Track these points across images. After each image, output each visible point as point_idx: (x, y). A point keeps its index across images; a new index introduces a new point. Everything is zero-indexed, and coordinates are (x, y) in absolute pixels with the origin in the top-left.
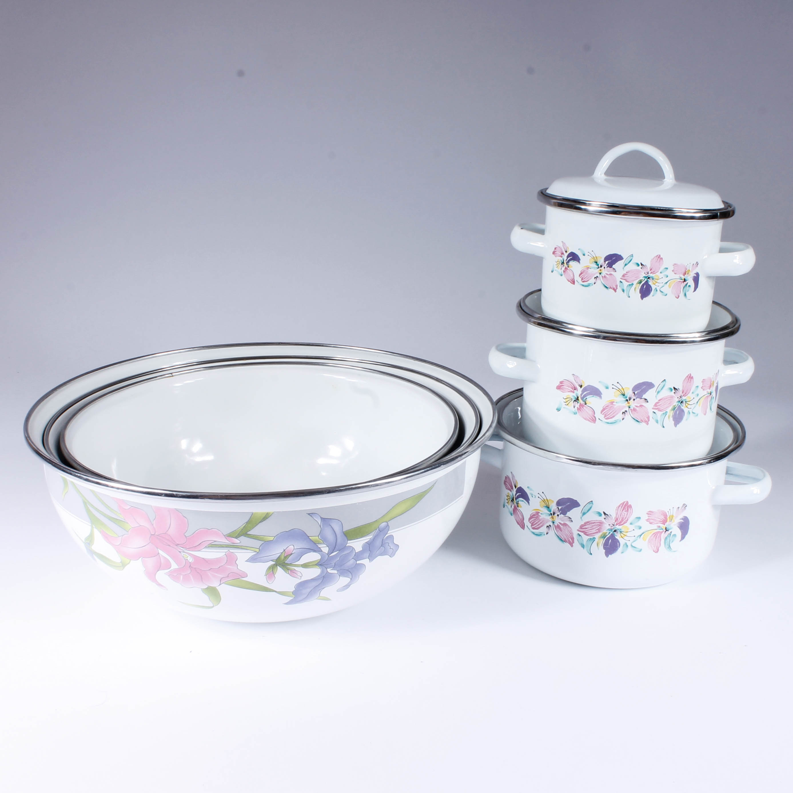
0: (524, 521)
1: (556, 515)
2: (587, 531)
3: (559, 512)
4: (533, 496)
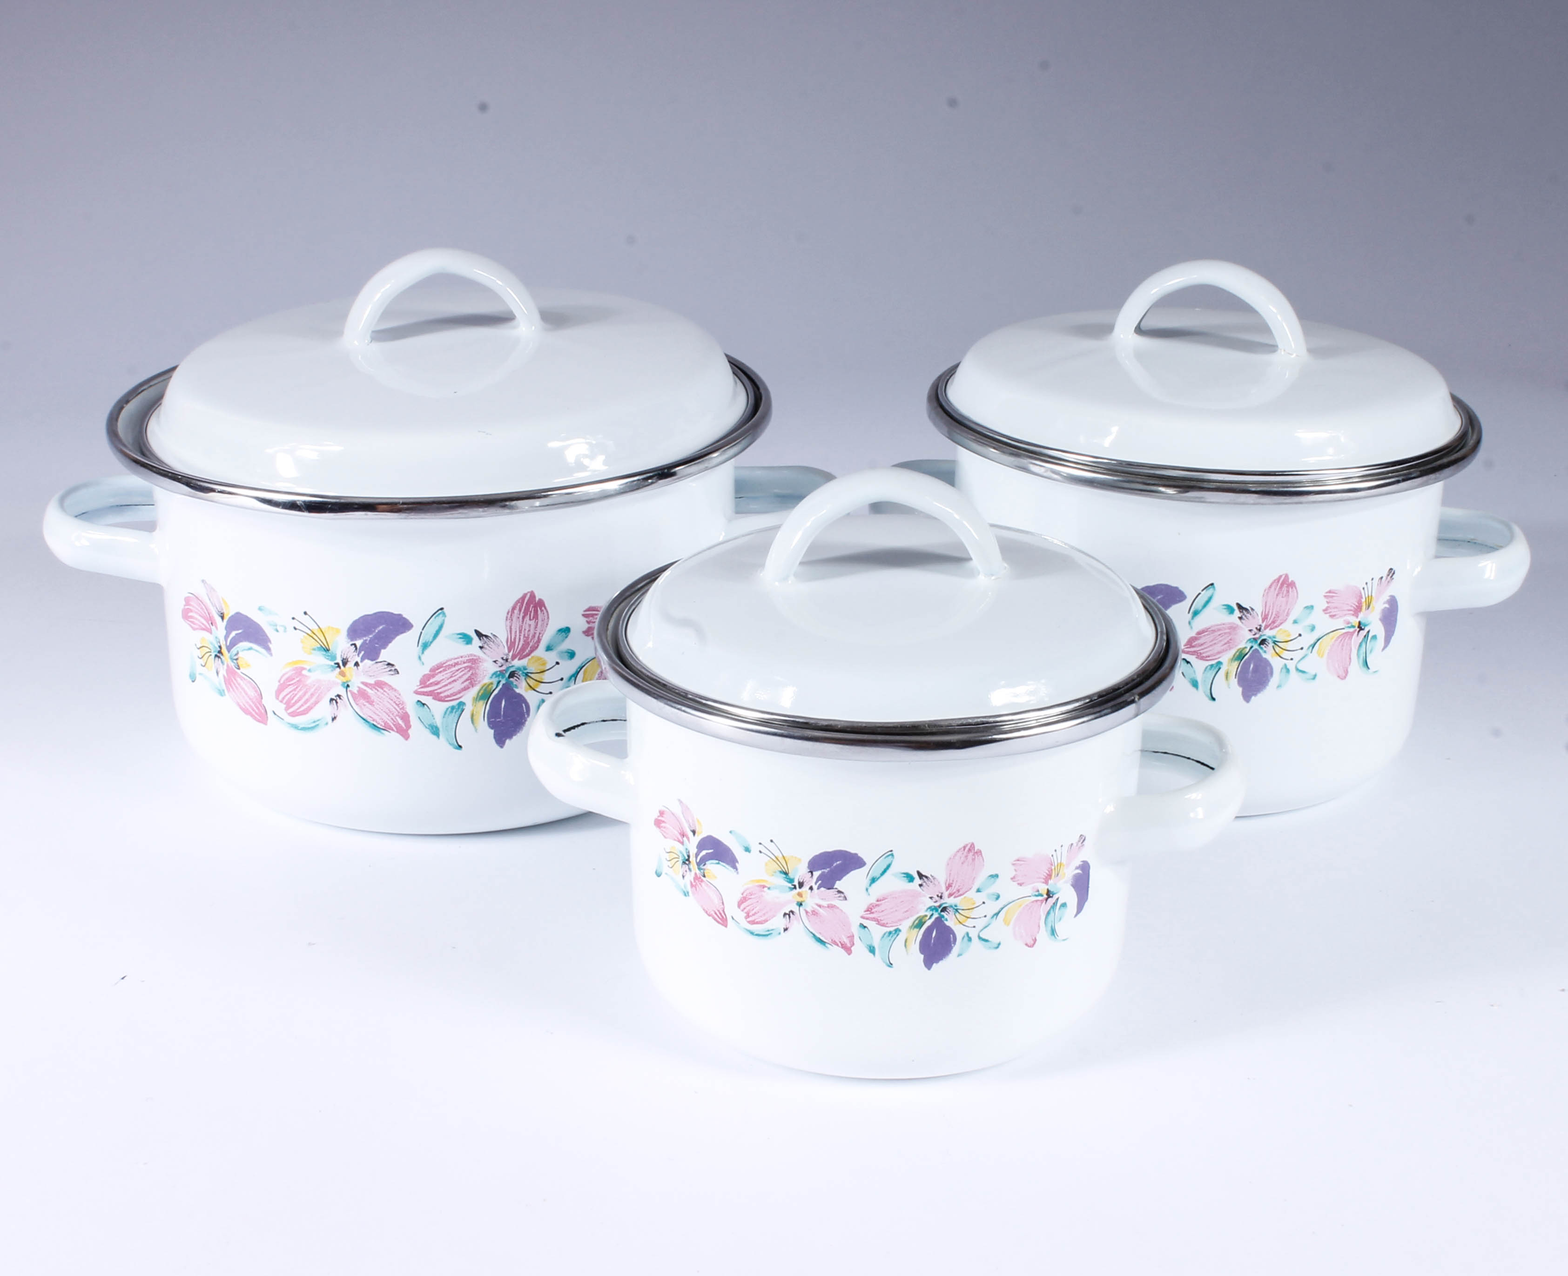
0: (264, 702)
1: (351, 665)
2: (439, 691)
3: (358, 655)
4: (278, 628)
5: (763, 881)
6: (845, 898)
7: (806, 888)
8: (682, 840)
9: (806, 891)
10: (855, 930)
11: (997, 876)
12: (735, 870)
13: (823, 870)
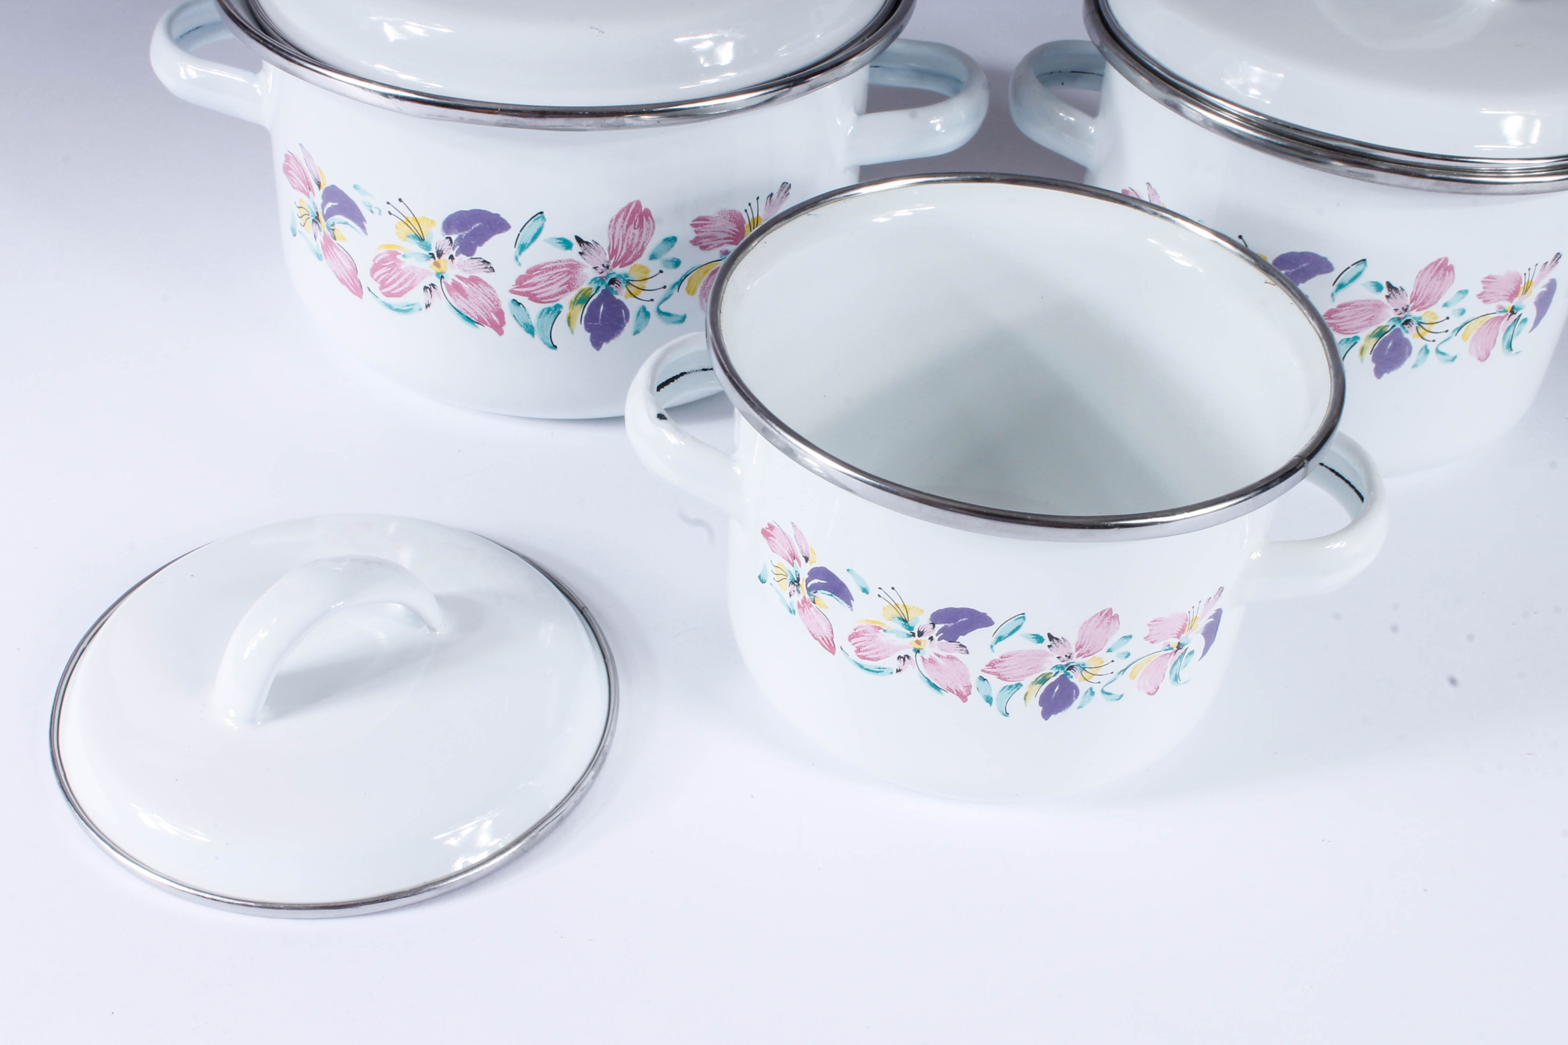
0: (359, 276)
1: (445, 257)
2: (535, 292)
3: (454, 249)
4: (373, 209)
5: (878, 622)
6: (967, 652)
7: (925, 638)
8: (792, 561)
9: (925, 640)
10: (974, 681)
11: (1130, 637)
12: (849, 606)
13: (946, 624)
